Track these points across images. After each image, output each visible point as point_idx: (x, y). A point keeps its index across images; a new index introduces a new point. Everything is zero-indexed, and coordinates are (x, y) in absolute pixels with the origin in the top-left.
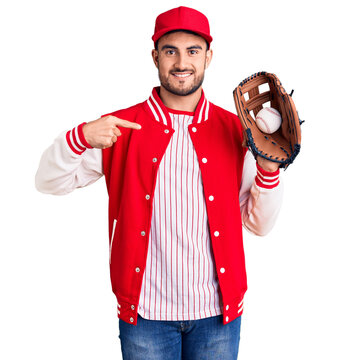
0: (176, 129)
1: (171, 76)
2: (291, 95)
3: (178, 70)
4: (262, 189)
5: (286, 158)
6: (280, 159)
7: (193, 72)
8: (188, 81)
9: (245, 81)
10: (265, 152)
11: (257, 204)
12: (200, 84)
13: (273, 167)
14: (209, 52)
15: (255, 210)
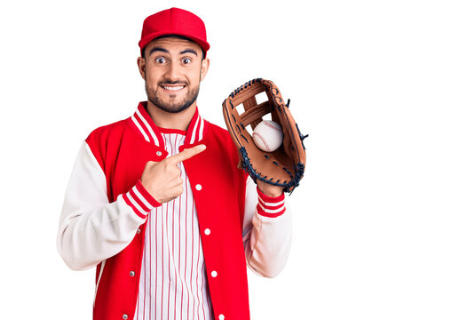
0: (169, 151)
1: (160, 89)
2: (288, 105)
3: (169, 82)
4: (264, 219)
5: (289, 180)
6: (282, 182)
7: (186, 84)
8: (180, 95)
9: (237, 92)
10: (264, 174)
11: (260, 236)
12: (195, 99)
13: (276, 192)
14: (205, 61)
15: (259, 244)
